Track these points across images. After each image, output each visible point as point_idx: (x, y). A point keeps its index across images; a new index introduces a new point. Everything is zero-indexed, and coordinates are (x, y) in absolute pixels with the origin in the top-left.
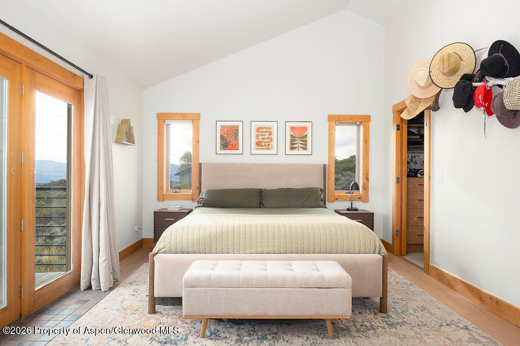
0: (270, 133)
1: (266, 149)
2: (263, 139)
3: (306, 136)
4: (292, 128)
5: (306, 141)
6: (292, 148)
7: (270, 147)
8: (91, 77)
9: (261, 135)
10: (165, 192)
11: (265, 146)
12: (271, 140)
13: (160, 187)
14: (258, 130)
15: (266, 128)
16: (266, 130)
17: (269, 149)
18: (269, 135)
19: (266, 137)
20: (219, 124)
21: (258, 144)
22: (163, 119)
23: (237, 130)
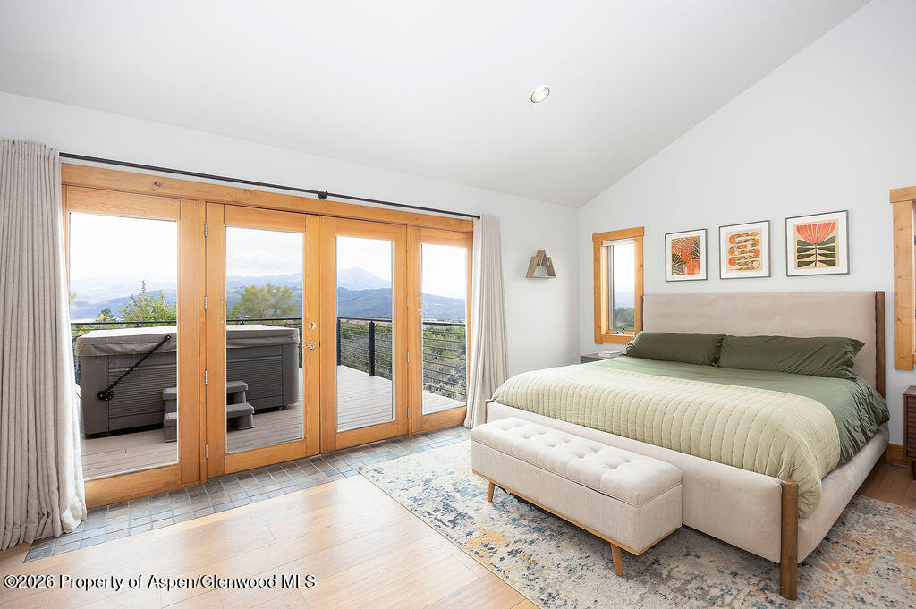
0: (755, 242)
1: (748, 269)
2: (742, 252)
3: (833, 239)
4: (800, 229)
5: (833, 249)
6: (800, 265)
7: (755, 264)
8: (479, 218)
9: (738, 247)
10: (603, 333)
11: (746, 263)
12: (757, 253)
13: (598, 327)
14: (732, 239)
15: (748, 235)
16: (748, 238)
17: (753, 268)
18: (754, 245)
19: (747, 249)
20: (670, 238)
21: (732, 262)
22: (599, 239)
23: (697, 244)
